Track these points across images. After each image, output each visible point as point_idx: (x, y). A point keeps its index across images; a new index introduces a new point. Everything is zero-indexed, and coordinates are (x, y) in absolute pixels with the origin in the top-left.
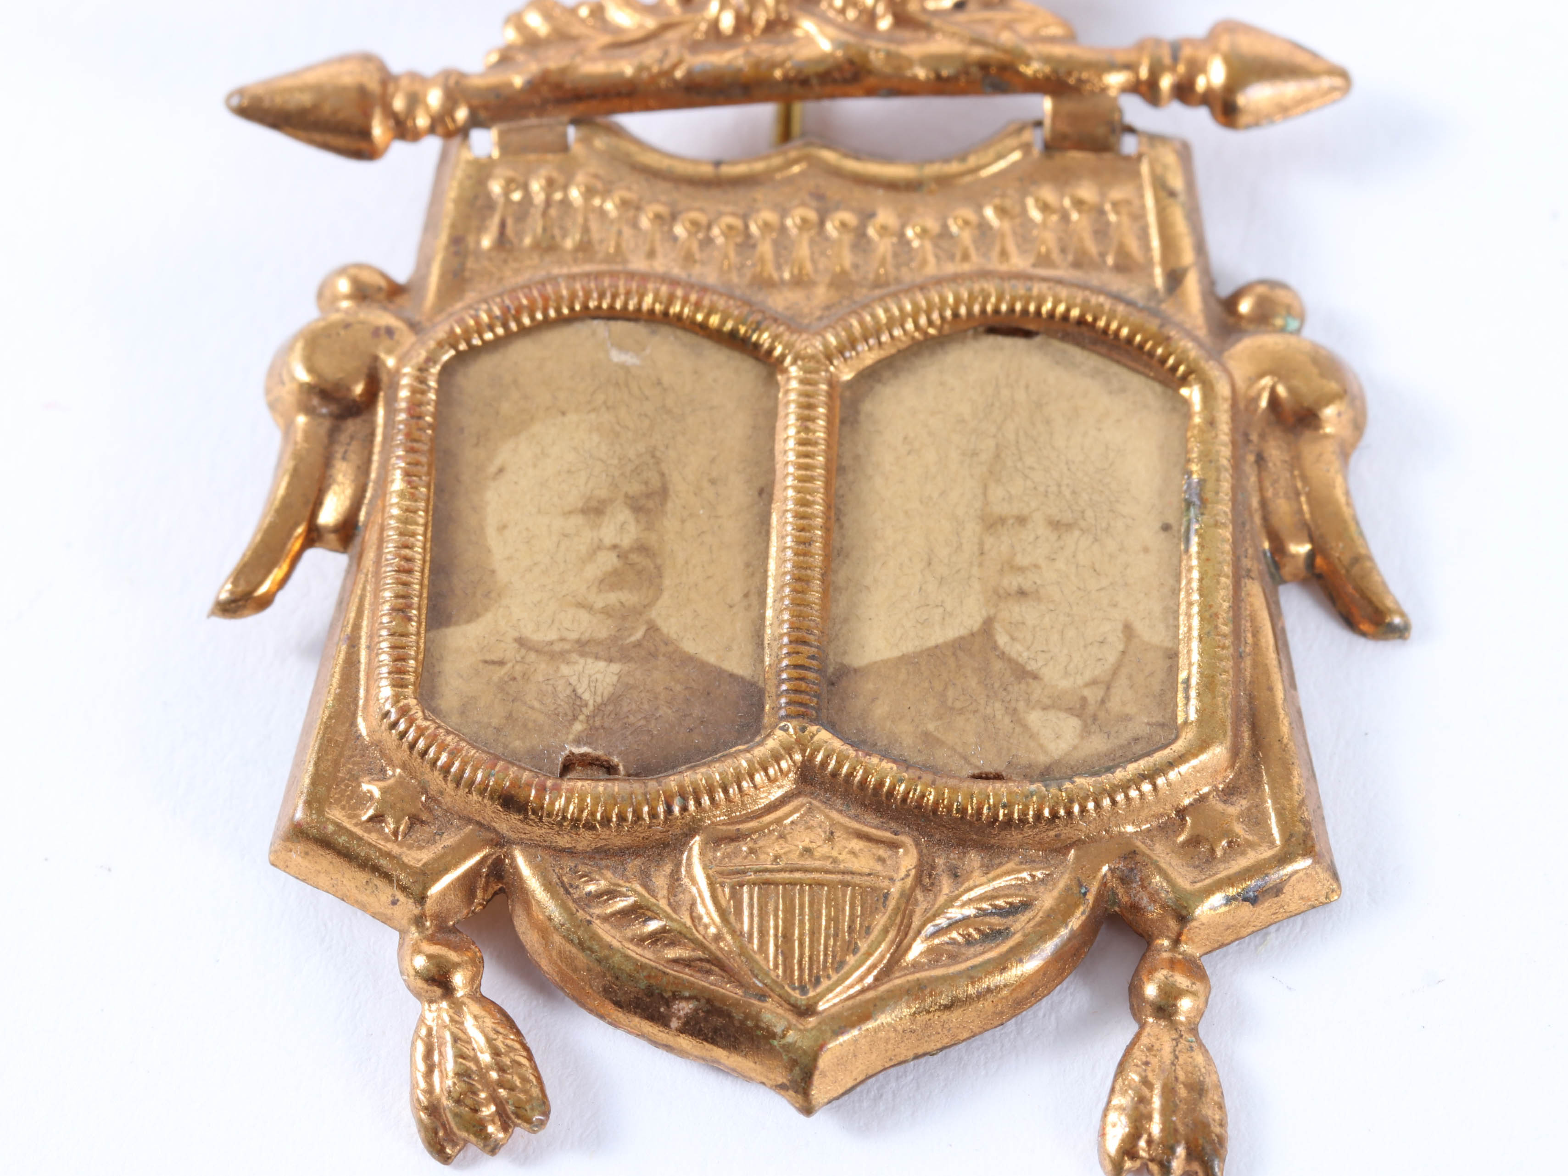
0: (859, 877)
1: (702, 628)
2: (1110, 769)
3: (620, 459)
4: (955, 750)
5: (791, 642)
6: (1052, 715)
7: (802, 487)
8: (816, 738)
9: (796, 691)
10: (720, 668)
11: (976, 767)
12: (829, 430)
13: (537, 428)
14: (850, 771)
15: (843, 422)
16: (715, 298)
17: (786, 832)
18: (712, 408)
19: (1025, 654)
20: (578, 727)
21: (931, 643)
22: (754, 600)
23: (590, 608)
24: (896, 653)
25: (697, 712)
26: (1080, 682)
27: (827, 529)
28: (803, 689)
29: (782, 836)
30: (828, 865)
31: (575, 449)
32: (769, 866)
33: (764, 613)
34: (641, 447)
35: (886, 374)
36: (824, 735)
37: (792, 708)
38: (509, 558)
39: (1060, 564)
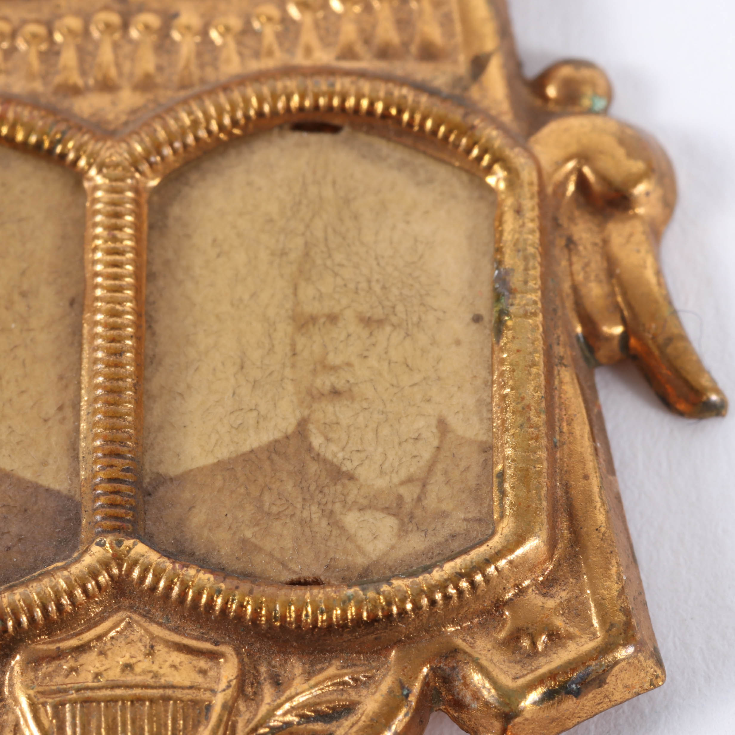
0: (180, 690)
1: (18, 443)
2: (427, 569)
4: (271, 555)
5: (105, 456)
6: (368, 515)
7: (111, 297)
8: (132, 553)
9: (112, 505)
10: (37, 483)
11: (294, 572)
12: (137, 238)
14: (169, 584)
15: (151, 227)
16: (19, 109)
17: (106, 648)
18: (21, 220)
19: (340, 455)
21: (246, 448)
22: (68, 412)
24: (211, 460)
25: (14, 529)
26: (396, 480)
27: (138, 337)
28: (118, 502)
29: (102, 653)
30: (150, 681)
32: (90, 684)
33: (79, 426)
35: (194, 177)
36: (141, 548)
37: (108, 523)
39: (373, 362)
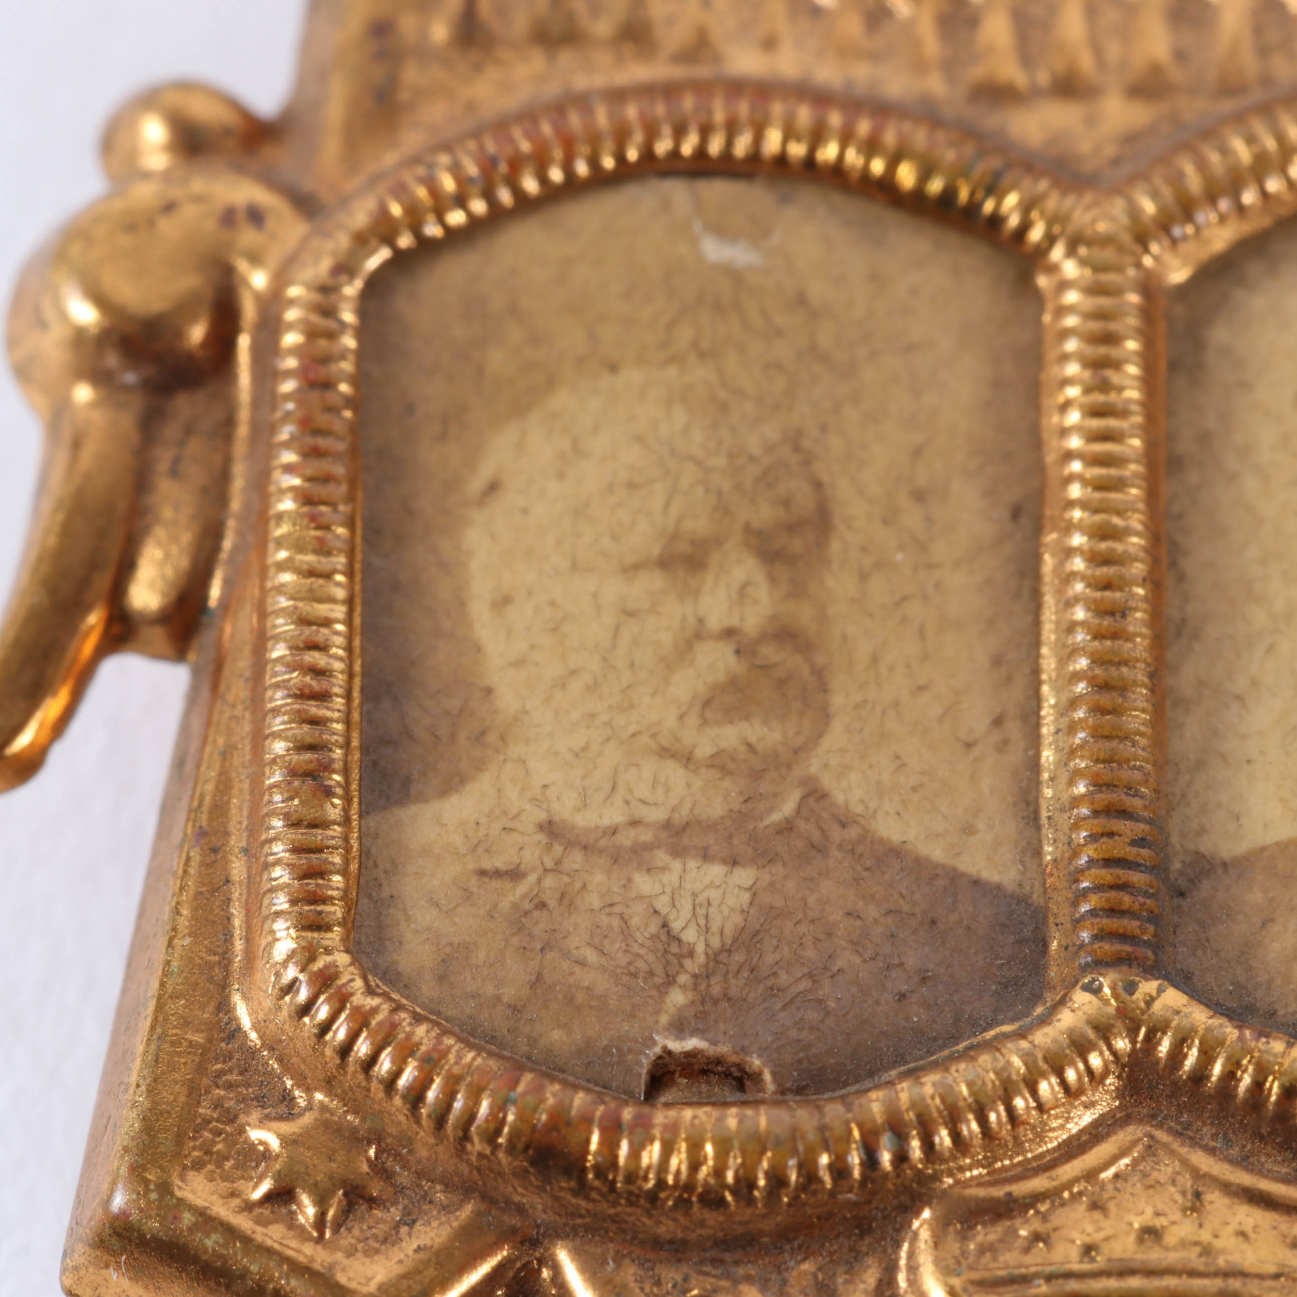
0: (1256, 1281)
1: (914, 789)
3: (731, 456)
5: (1096, 813)
7: (1102, 501)
8: (1157, 1006)
9: (1112, 911)
10: (955, 870)
12: (1148, 384)
13: (560, 399)
14: (1229, 1068)
15: (1174, 366)
16: (907, 127)
17: (1105, 1196)
18: (910, 348)
20: (677, 998)
22: (1014, 730)
23: (687, 759)
25: (912, 960)
27: (1154, 582)
28: (1125, 907)
29: (1096, 1206)
30: (1198, 1264)
31: (640, 439)
32: (1076, 1267)
33: (1038, 755)
34: (771, 431)
35: (1255, 269)
36: (1173, 998)
37: (1107, 947)
38: (519, 663)
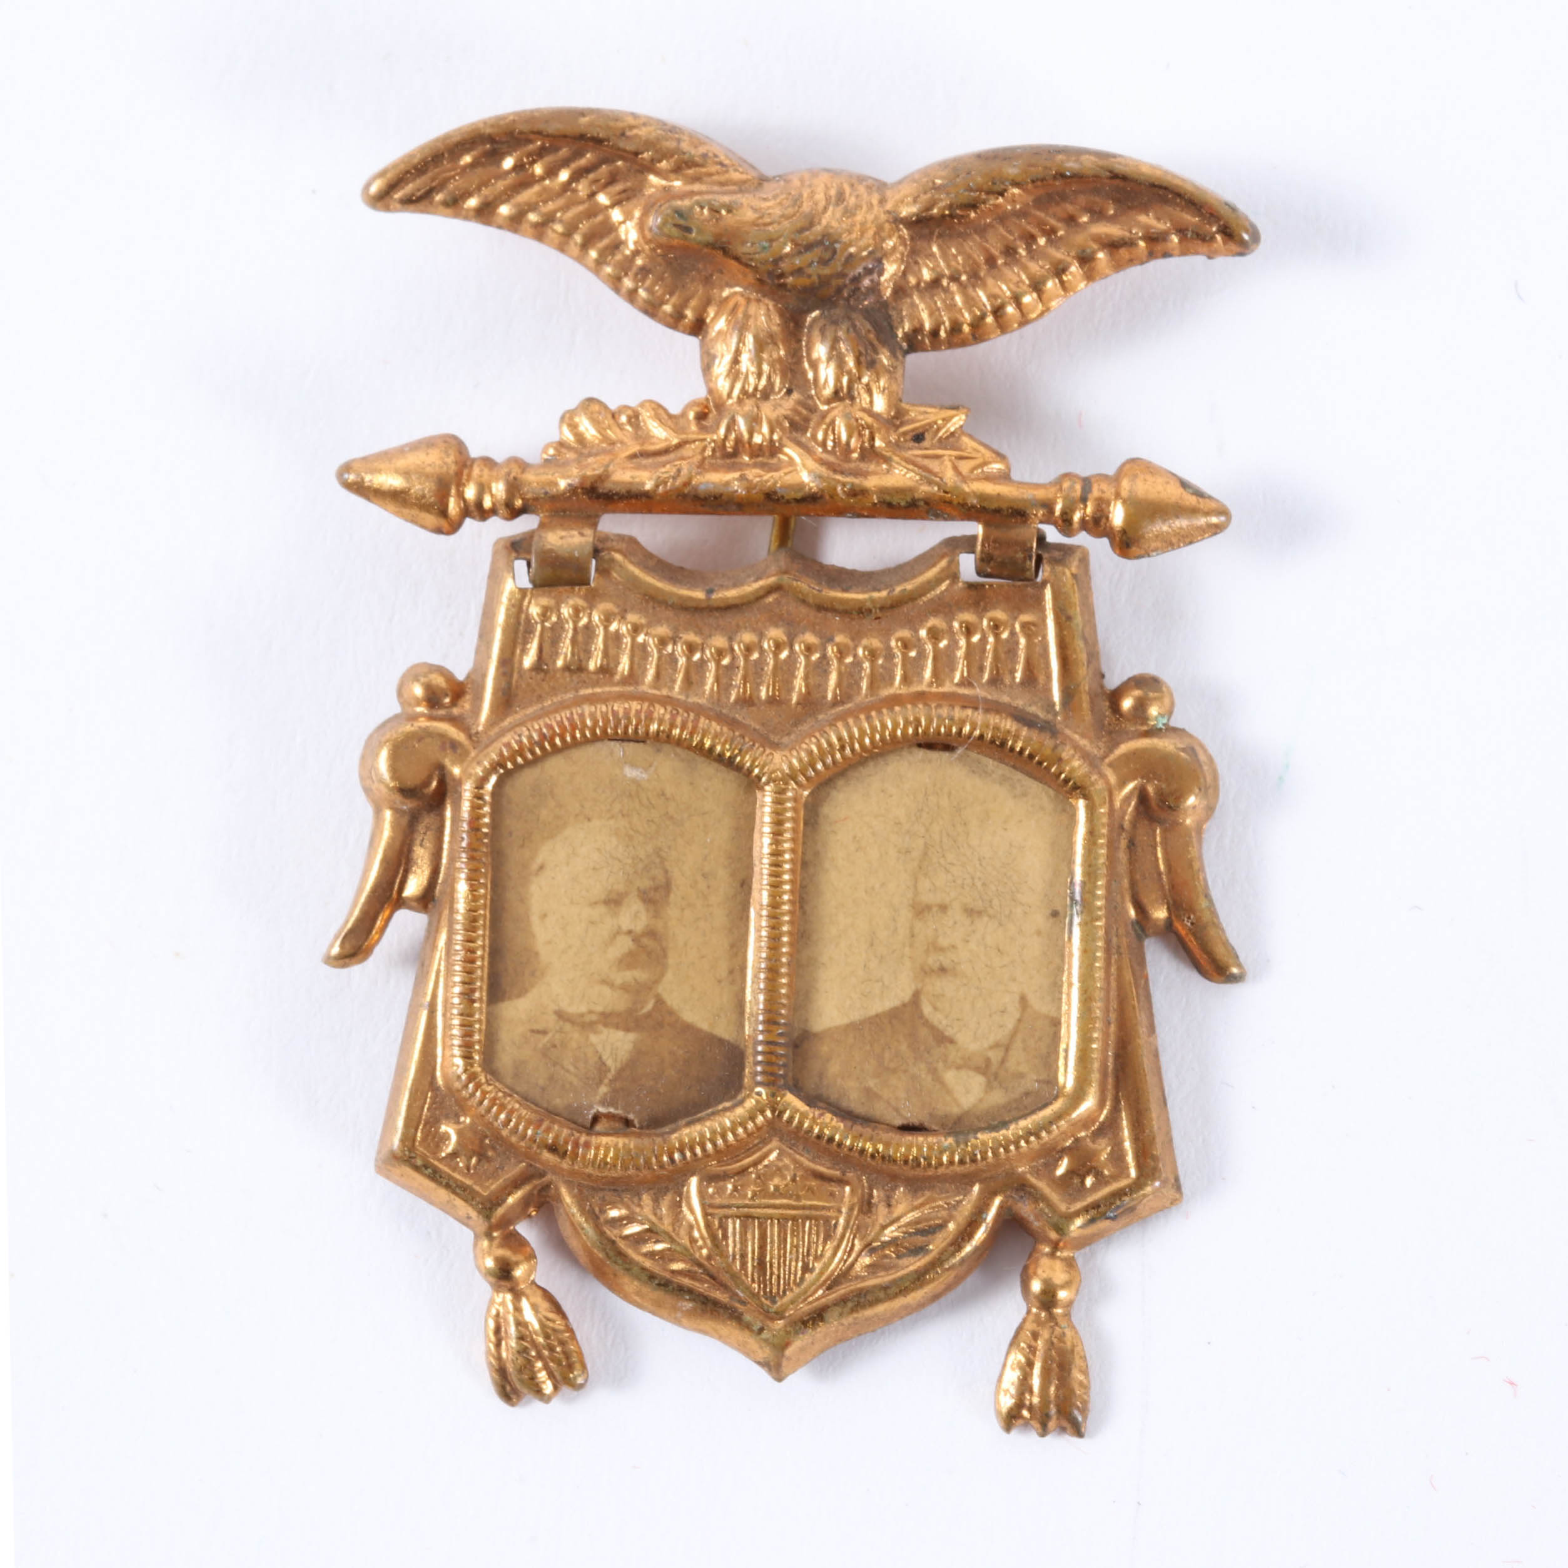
0: (815, 1211)
1: (698, 1000)
3: (633, 859)
4: (888, 1103)
5: (765, 1020)
6: (963, 1073)
7: (773, 891)
8: (783, 1101)
9: (768, 1062)
10: (711, 1034)
11: (906, 1118)
12: (795, 839)
13: (568, 832)
14: (809, 1128)
17: (761, 1174)
18: (704, 814)
19: (944, 1022)
20: (603, 1089)
21: (873, 1012)
22: (737, 976)
23: (611, 985)
24: (845, 1021)
25: (694, 1072)
26: (986, 1045)
27: (792, 923)
28: (774, 1060)
29: (757, 1177)
30: (794, 1204)
31: (599, 850)
32: (748, 1203)
33: (745, 989)
34: (650, 848)
35: (840, 782)
36: (790, 1098)
37: (765, 1077)
38: (549, 942)
39: (973, 945)
